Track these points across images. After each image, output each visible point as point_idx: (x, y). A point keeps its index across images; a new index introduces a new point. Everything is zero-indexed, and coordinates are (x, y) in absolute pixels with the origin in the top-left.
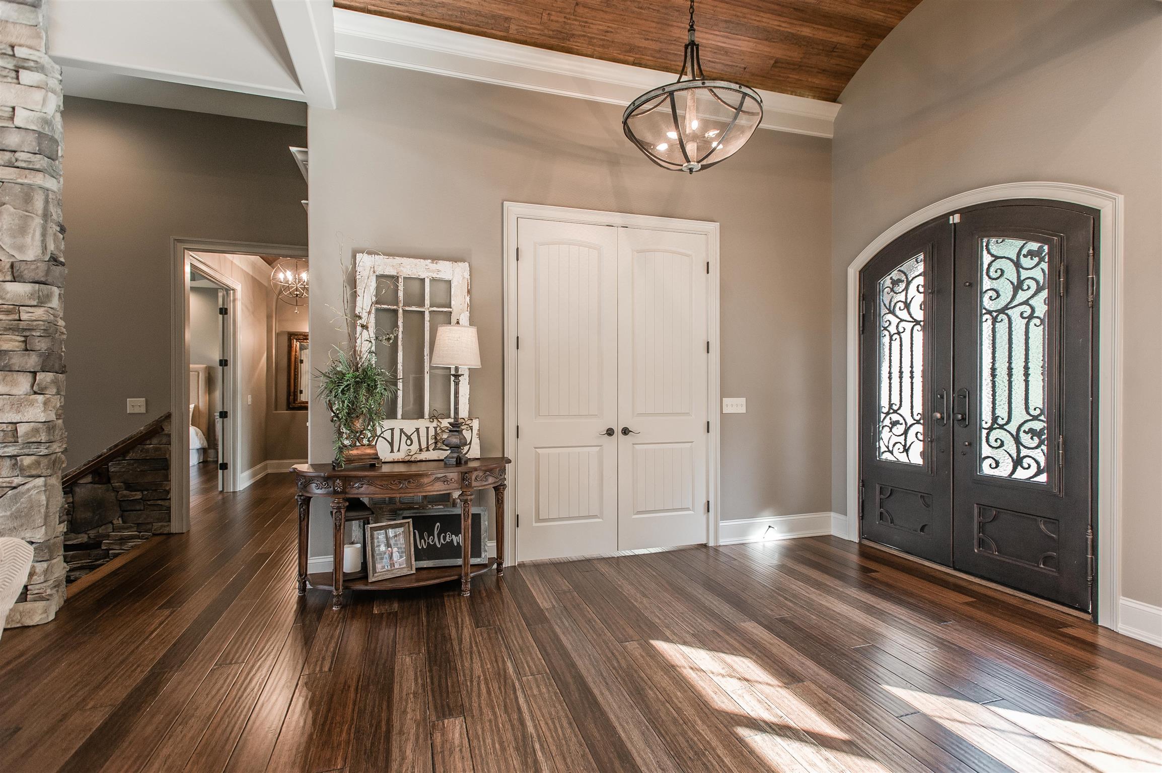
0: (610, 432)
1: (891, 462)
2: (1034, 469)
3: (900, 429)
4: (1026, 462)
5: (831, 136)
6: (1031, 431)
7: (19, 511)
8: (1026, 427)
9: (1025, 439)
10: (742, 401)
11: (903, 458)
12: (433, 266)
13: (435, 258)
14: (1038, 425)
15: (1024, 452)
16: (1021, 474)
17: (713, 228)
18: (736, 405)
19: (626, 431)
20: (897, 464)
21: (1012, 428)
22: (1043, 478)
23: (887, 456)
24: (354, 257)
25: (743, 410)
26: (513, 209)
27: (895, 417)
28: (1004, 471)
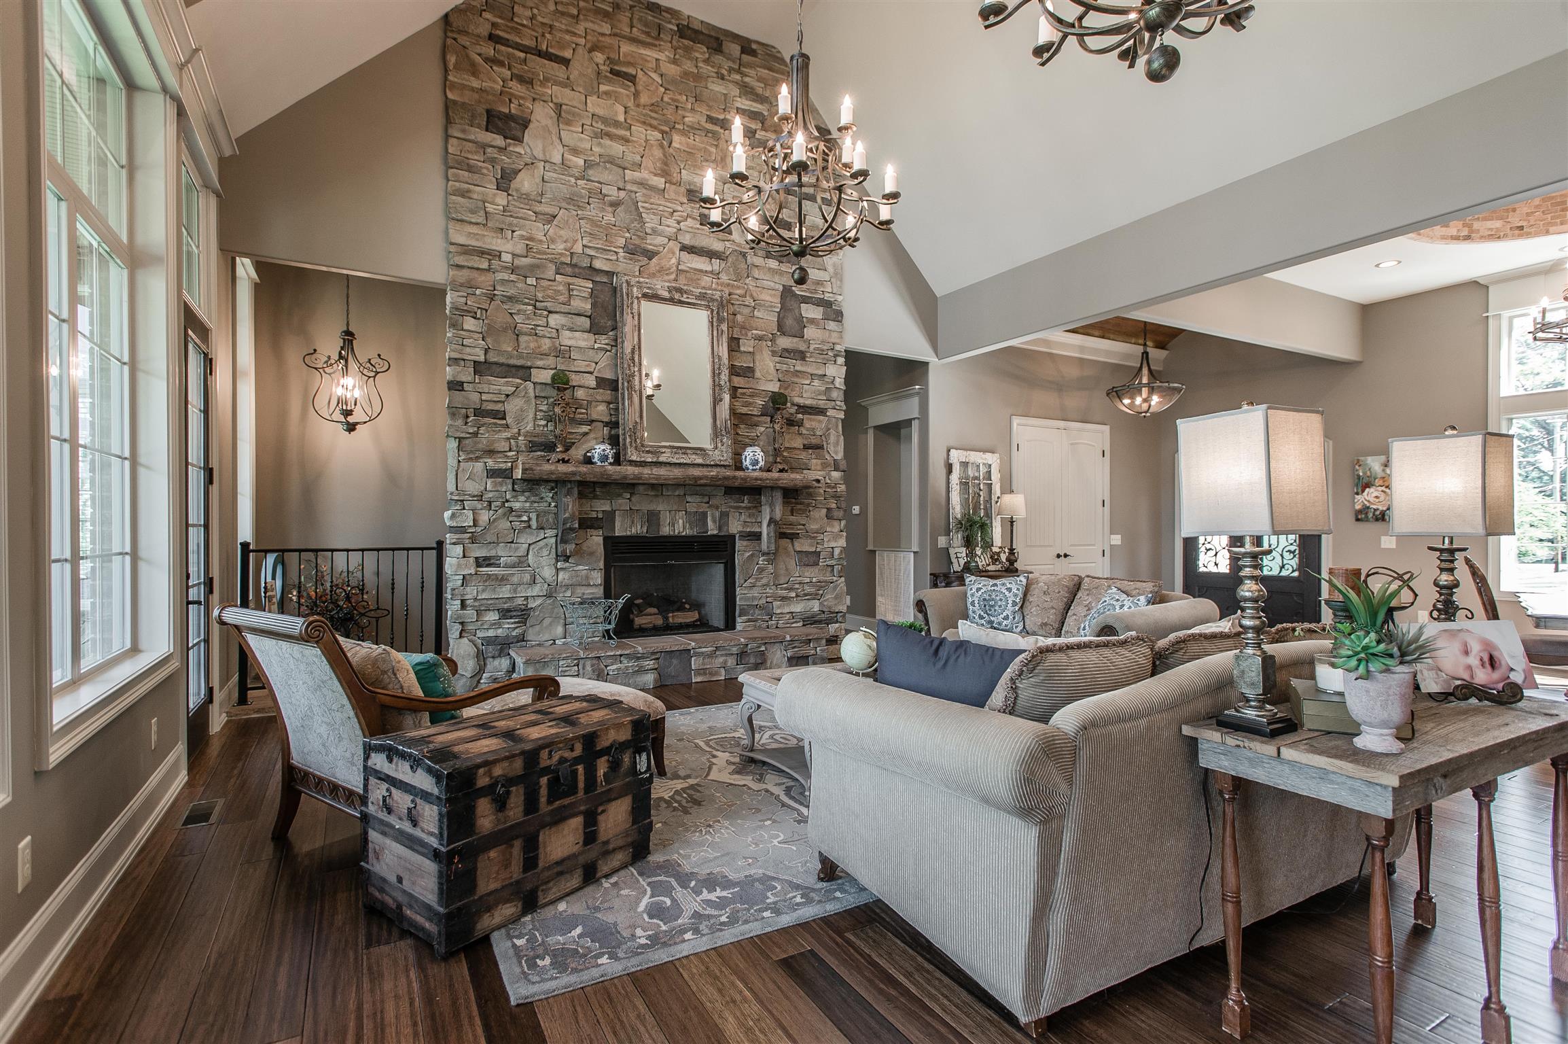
0: (1059, 556)
1: (1207, 573)
2: (1291, 569)
3: (1212, 553)
4: (1286, 567)
5: (1161, 369)
6: (1289, 551)
7: (837, 595)
8: (1287, 549)
9: (1286, 555)
10: (1119, 537)
11: (1214, 570)
12: (984, 456)
13: (985, 451)
14: (1292, 548)
15: (1285, 562)
16: (1284, 573)
17: (1106, 428)
18: (1117, 540)
19: (1066, 556)
20: (1210, 574)
21: (1279, 550)
22: (1296, 574)
23: (1202, 569)
24: (949, 451)
25: (1119, 543)
26: (1016, 421)
27: (1208, 546)
28: (1275, 572)
